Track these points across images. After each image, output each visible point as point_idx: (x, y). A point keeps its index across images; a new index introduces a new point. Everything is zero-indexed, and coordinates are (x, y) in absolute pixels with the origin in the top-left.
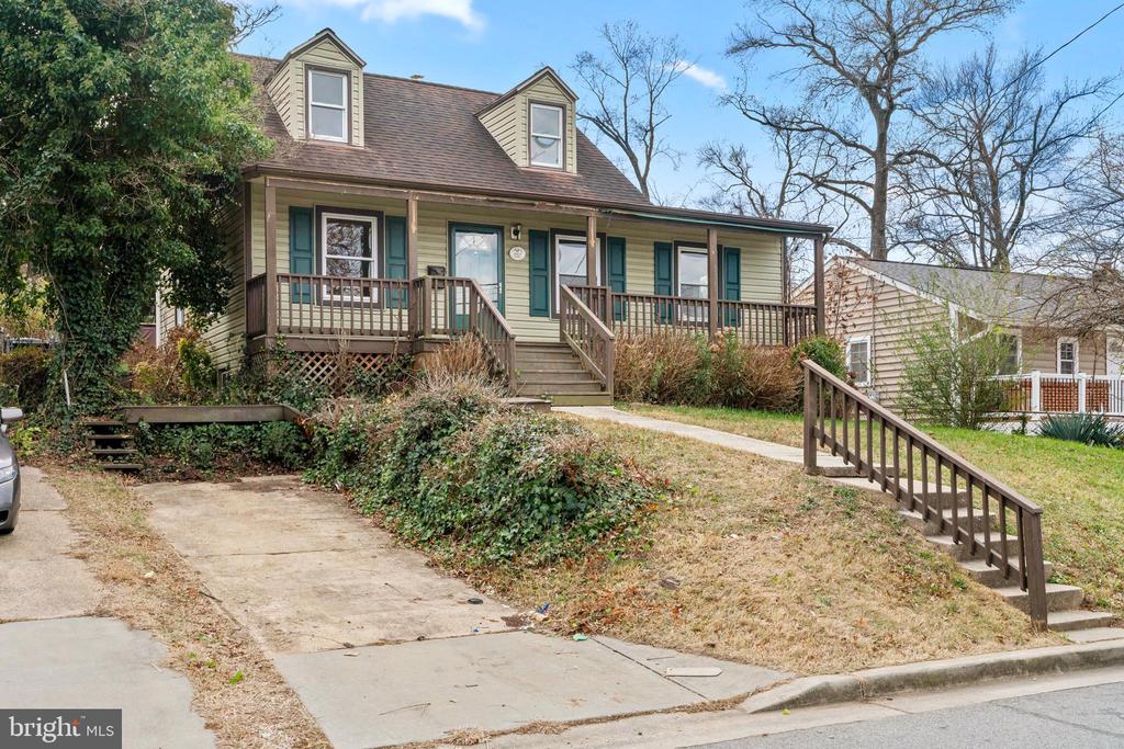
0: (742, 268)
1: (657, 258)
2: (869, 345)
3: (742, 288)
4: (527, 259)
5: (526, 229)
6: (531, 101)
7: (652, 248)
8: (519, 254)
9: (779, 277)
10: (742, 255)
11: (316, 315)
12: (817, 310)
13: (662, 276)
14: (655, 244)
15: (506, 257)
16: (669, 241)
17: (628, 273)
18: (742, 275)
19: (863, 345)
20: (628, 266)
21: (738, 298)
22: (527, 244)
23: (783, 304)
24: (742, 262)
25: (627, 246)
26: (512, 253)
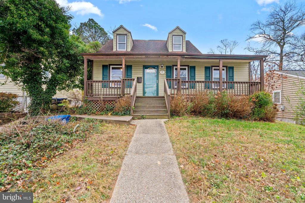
0: (234, 72)
1: (206, 71)
2: (280, 93)
3: (234, 78)
4: (165, 73)
5: (165, 66)
6: (173, 35)
7: (204, 68)
8: (163, 72)
9: (248, 74)
10: (234, 68)
11: (108, 91)
12: (261, 83)
13: (207, 76)
14: (205, 67)
15: (159, 73)
16: (210, 66)
17: (196, 76)
18: (234, 74)
19: (279, 93)
20: (196, 74)
21: (233, 80)
22: (165, 69)
23: (249, 82)
24: (234, 70)
25: (196, 68)
26: (161, 72)
